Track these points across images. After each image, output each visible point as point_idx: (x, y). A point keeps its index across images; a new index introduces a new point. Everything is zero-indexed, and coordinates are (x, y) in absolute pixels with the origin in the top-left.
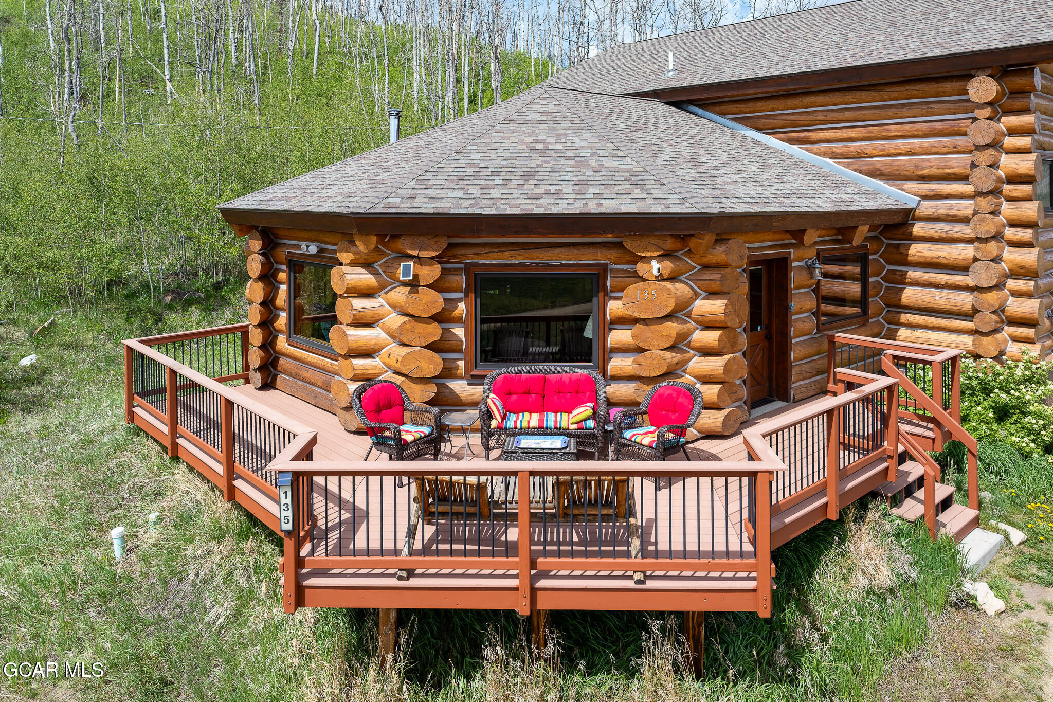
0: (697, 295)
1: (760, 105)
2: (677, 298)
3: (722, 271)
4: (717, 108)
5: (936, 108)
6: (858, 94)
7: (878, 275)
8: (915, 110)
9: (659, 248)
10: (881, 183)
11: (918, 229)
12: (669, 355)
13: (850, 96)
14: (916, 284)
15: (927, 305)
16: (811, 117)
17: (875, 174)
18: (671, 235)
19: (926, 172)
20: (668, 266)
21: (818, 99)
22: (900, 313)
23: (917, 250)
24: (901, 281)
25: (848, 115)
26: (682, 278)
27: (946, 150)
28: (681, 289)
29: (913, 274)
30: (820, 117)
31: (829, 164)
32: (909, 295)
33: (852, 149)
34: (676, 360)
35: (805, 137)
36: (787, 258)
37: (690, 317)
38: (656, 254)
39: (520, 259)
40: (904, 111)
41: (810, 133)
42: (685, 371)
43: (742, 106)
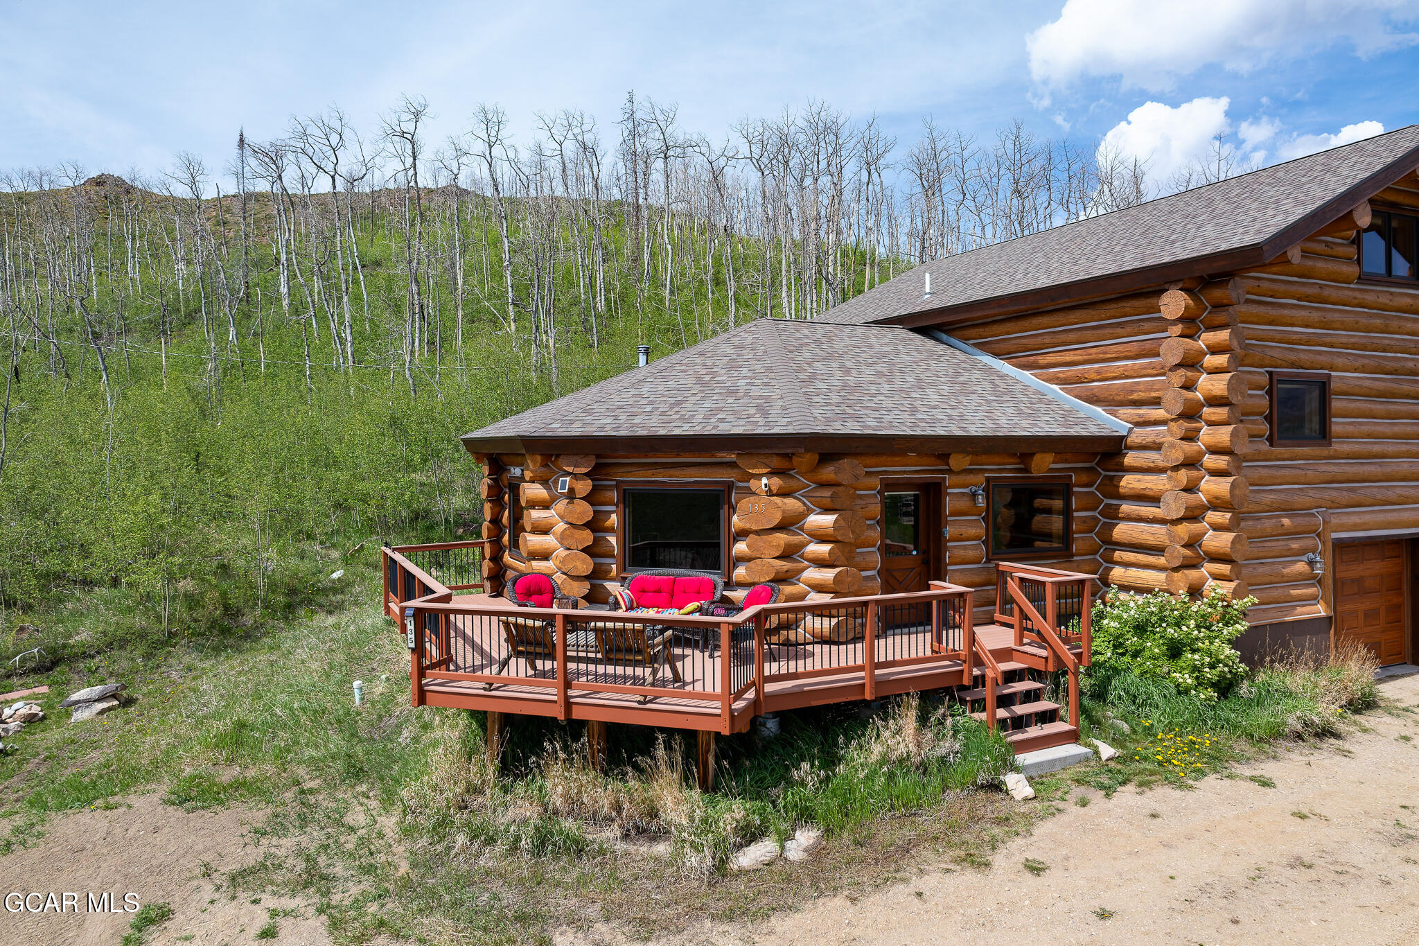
0: (809, 511)
1: (996, 328)
2: (784, 511)
3: (834, 489)
4: (959, 333)
5: (1147, 326)
6: (1078, 314)
7: (1095, 509)
8: (1128, 329)
9: (767, 466)
10: (1099, 409)
11: (1130, 459)
12: (779, 563)
13: (1073, 316)
14: (1129, 519)
15: (1135, 541)
16: (1039, 340)
17: (1093, 399)
18: (777, 454)
19: (1135, 396)
20: (776, 482)
21: (1045, 320)
22: (1115, 550)
23: (1129, 482)
24: (1113, 516)
25: (1072, 336)
26: (796, 494)
27: (1155, 372)
28: (792, 504)
29: (1126, 508)
30: (1047, 339)
31: (1054, 391)
32: (1122, 531)
33: (1073, 374)
34: (785, 568)
35: (1034, 362)
36: (940, 483)
37: (802, 531)
38: (765, 471)
39: (660, 478)
40: (1119, 330)
41: (1039, 357)
42: (799, 580)
43: (981, 331)
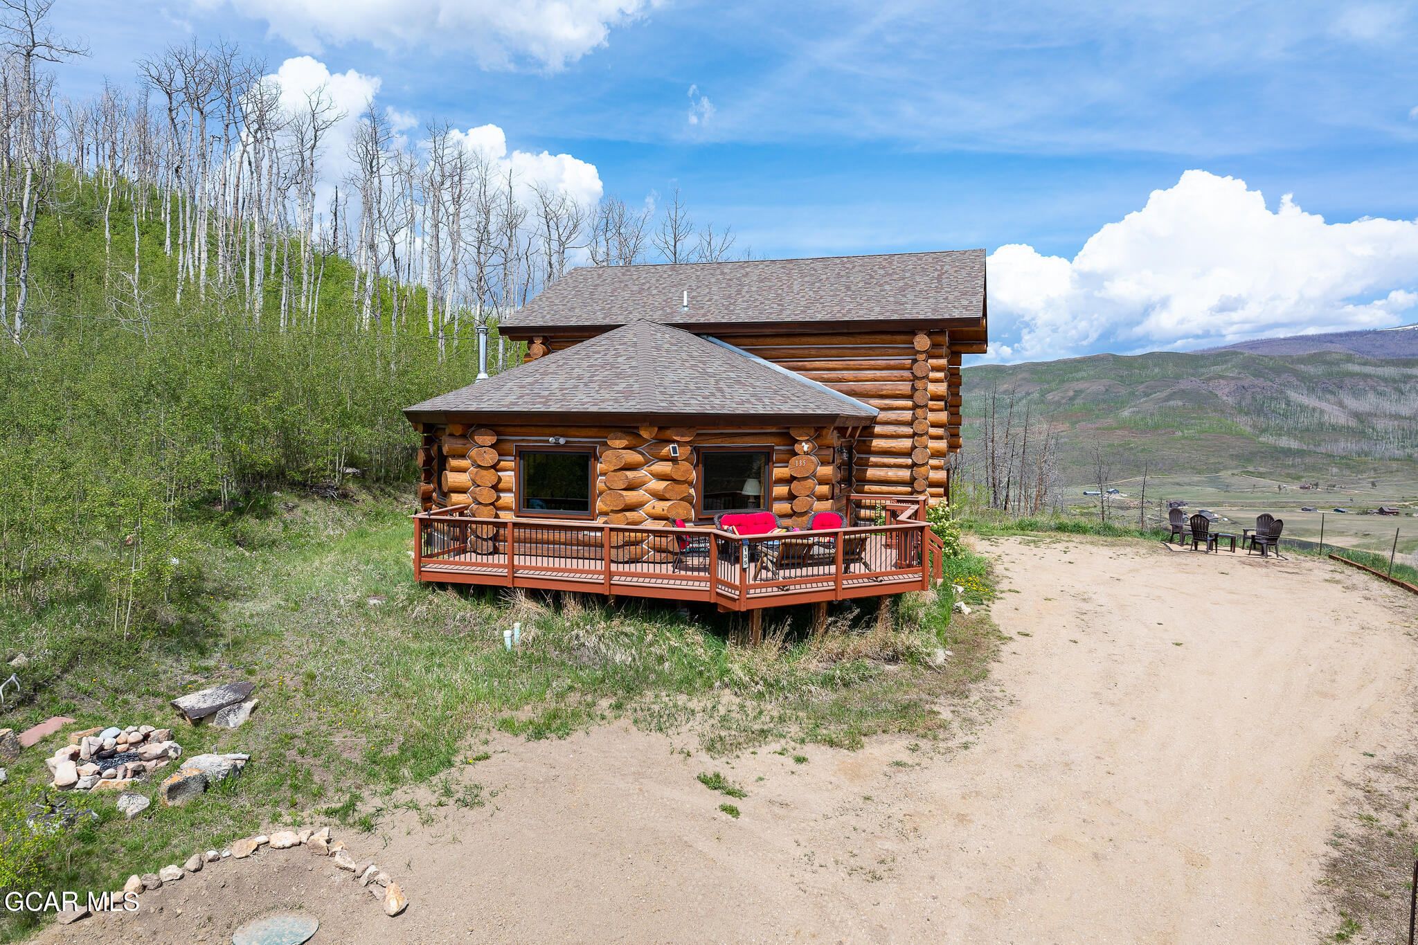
0: (818, 464)
1: (768, 340)
4: (733, 340)
5: (890, 351)
6: (840, 339)
8: (878, 352)
9: (807, 435)
10: (854, 399)
11: (878, 429)
12: (809, 499)
13: (835, 339)
14: (876, 465)
15: (883, 479)
16: (806, 352)
17: (850, 393)
18: (813, 427)
19: (884, 392)
20: (809, 446)
21: (812, 339)
23: (877, 443)
24: (866, 464)
25: (833, 352)
26: (814, 453)
27: (896, 379)
28: (813, 460)
29: (873, 459)
30: (813, 352)
31: (818, 385)
32: (871, 473)
33: (835, 376)
34: (812, 502)
35: (802, 366)
37: (815, 477)
38: (806, 438)
39: (727, 443)
40: (871, 352)
41: (806, 363)
43: (753, 340)
